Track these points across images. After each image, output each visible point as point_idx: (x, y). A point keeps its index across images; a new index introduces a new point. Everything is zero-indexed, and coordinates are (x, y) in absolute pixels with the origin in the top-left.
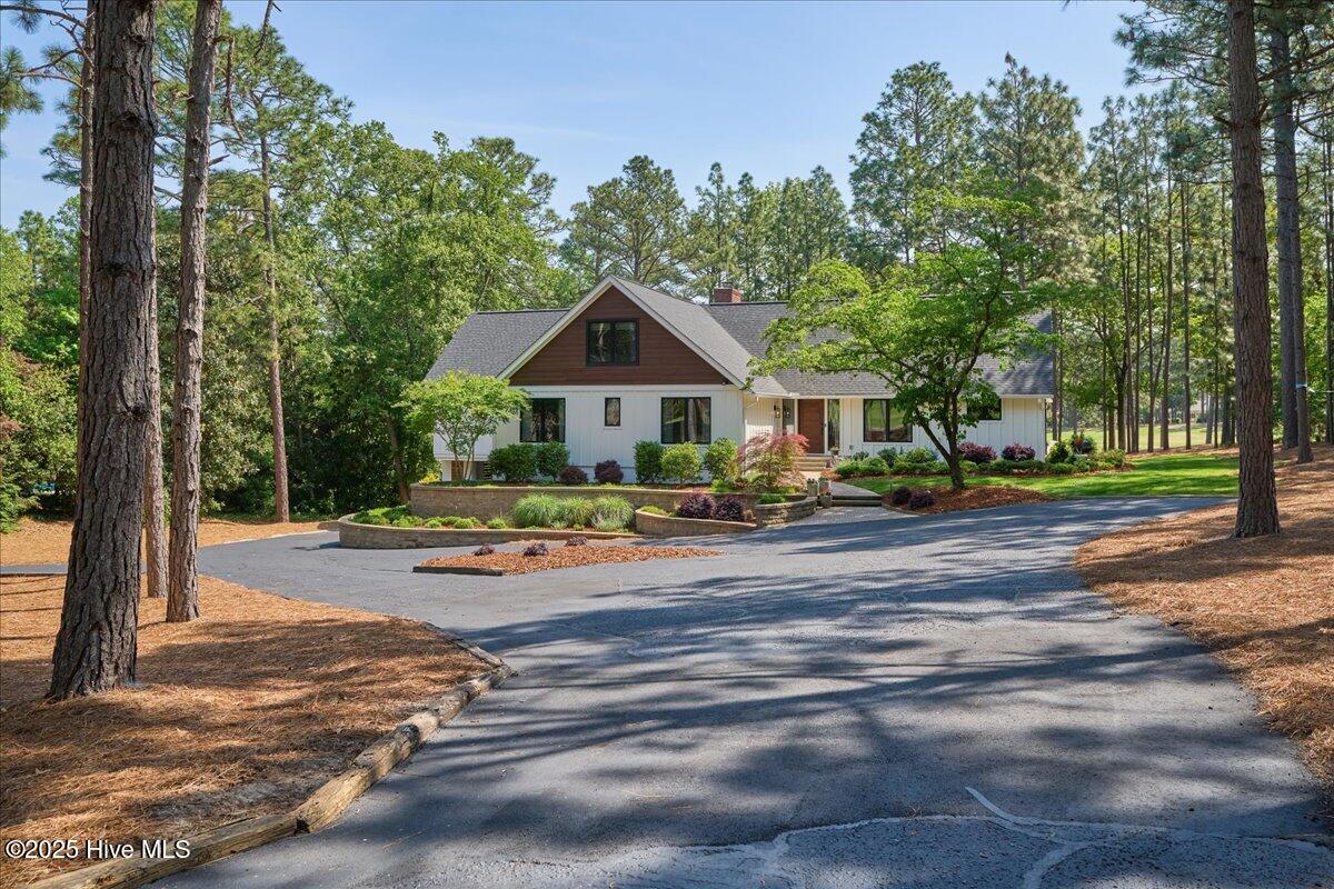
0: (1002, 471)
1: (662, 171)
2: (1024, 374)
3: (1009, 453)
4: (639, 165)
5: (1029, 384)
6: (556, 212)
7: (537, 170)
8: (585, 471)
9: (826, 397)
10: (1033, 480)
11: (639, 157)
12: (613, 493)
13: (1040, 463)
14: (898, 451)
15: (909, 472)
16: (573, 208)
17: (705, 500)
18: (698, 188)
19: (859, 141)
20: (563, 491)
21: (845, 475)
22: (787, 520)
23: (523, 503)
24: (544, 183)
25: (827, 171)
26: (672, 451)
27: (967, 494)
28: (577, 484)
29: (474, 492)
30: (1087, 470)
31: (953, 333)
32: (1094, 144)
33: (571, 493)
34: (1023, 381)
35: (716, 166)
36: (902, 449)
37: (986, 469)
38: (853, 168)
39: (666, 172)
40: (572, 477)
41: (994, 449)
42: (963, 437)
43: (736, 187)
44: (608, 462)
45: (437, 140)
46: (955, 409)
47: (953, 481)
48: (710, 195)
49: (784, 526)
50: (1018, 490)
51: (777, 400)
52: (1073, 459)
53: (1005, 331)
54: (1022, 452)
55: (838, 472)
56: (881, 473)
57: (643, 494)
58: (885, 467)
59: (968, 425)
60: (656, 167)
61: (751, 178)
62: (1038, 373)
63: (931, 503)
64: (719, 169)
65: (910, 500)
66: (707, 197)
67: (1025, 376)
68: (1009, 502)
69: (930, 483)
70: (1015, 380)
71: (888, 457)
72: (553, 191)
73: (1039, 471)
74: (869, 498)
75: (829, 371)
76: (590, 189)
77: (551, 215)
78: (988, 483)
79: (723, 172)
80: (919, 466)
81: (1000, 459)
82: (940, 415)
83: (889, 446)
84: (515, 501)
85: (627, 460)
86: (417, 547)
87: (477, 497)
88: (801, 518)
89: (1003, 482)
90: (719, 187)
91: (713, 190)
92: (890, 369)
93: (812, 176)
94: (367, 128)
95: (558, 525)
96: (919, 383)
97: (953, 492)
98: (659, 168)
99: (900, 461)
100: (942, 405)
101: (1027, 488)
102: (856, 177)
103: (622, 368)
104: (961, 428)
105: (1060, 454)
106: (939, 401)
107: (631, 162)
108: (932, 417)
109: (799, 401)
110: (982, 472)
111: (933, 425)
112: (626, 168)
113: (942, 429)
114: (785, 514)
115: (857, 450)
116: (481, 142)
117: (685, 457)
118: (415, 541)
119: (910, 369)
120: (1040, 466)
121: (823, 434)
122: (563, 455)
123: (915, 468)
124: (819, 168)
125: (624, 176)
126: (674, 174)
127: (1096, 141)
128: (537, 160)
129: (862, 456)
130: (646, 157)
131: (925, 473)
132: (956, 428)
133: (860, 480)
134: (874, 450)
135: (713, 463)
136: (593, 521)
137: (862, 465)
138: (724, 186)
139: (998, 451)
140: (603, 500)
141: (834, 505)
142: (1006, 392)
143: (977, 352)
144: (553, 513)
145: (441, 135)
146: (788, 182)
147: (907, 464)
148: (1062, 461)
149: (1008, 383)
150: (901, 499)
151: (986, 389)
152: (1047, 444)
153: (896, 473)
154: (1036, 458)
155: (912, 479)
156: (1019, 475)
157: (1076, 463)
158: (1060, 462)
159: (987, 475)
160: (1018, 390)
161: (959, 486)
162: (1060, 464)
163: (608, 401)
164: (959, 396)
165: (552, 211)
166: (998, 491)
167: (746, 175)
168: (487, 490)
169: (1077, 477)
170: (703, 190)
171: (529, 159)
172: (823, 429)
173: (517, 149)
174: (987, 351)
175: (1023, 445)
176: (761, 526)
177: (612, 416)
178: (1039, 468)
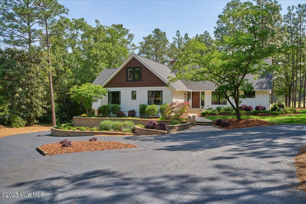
0: (255, 114)
1: (163, 33)
2: (263, 83)
3: (257, 108)
4: (157, 31)
5: (264, 86)
6: (135, 44)
7: (129, 33)
8: (125, 113)
9: (200, 91)
10: (265, 117)
11: (157, 29)
12: (129, 120)
13: (268, 111)
14: (222, 107)
15: (224, 114)
16: (140, 43)
17: (154, 123)
18: (173, 37)
19: (217, 23)
20: (115, 119)
21: (203, 115)
22: (178, 130)
23: (102, 123)
24: (131, 36)
25: (208, 32)
26: (149, 107)
27: (242, 122)
28: (121, 117)
29: (89, 119)
30: (284, 114)
31: (237, 66)
32: (285, 20)
33: (117, 120)
34: (262, 85)
35: (178, 31)
36: (223, 107)
37: (249, 113)
38: (215, 30)
39: (164, 33)
40: (120, 115)
41: (253, 107)
42: (241, 102)
43: (183, 37)
44: (132, 110)
45: (96, 22)
46: (238, 93)
47: (237, 117)
48: (176, 39)
49: (176, 132)
50: (260, 121)
51: (186, 92)
52: (279, 110)
53: (256, 65)
54: (262, 108)
55: (201, 114)
56: (215, 114)
57: (139, 120)
58: (217, 113)
59: (243, 98)
60: (161, 31)
61: (188, 35)
62: (267, 83)
63: (229, 125)
64: (179, 32)
65: (221, 124)
66: (175, 40)
67: (263, 84)
68: (256, 125)
69: (230, 118)
70: (260, 85)
71: (219, 109)
72: (133, 38)
73: (268, 114)
74: (209, 123)
75: (196, 81)
76: (144, 38)
77: (133, 45)
78: (250, 118)
79: (180, 33)
80: (227, 112)
81: (254, 110)
82: (233, 95)
83: (219, 106)
84: (100, 122)
85: (137, 110)
86: (68, 136)
87: (90, 121)
88: (183, 129)
89: (255, 118)
90: (179, 37)
91: (177, 38)
92: (216, 79)
93: (204, 34)
94: (80, 20)
95: (111, 130)
96: (226, 83)
97: (237, 121)
98: (162, 32)
99: (222, 111)
100: (234, 91)
101: (263, 120)
102: (216, 32)
103: (136, 82)
104: (240, 99)
105: (274, 109)
106: (233, 90)
107: (155, 30)
108: (230, 95)
109: (192, 92)
110: (248, 114)
111: (231, 98)
112: (153, 32)
113: (234, 99)
114: (177, 128)
115: (210, 107)
116: (114, 25)
117: (153, 109)
118: (67, 134)
119: (223, 79)
120: (268, 112)
121: (199, 102)
122: (119, 108)
123: (226, 113)
124: (206, 31)
125: (153, 34)
126: (166, 33)
127: (285, 19)
128: (129, 30)
129: (210, 109)
130: (159, 29)
131: (229, 114)
132: (238, 99)
133: (208, 117)
134: (215, 107)
135: (162, 111)
136: (121, 129)
137: (209, 111)
138: (180, 37)
139: (254, 107)
140: (126, 122)
141: (197, 125)
142: (257, 89)
143: (246, 72)
144: (111, 126)
145: (97, 20)
146: (197, 35)
147: (223, 111)
148: (275, 111)
149: (257, 86)
150: (219, 123)
151: (249, 86)
152: (270, 106)
153: (220, 114)
154: (266, 110)
155: (224, 116)
156: (261, 115)
157: (280, 111)
158: (274, 112)
159: (250, 115)
160: (261, 88)
161: (239, 119)
162: (275, 112)
163: (132, 92)
164: (239, 88)
165: (134, 44)
166: (253, 121)
167: (186, 34)
168: (93, 119)
169: (281, 116)
170: (174, 37)
171: (127, 30)
172: (199, 101)
173: (124, 27)
174: (249, 72)
175: (262, 106)
176: (168, 132)
177: (134, 97)
178: (267, 113)
